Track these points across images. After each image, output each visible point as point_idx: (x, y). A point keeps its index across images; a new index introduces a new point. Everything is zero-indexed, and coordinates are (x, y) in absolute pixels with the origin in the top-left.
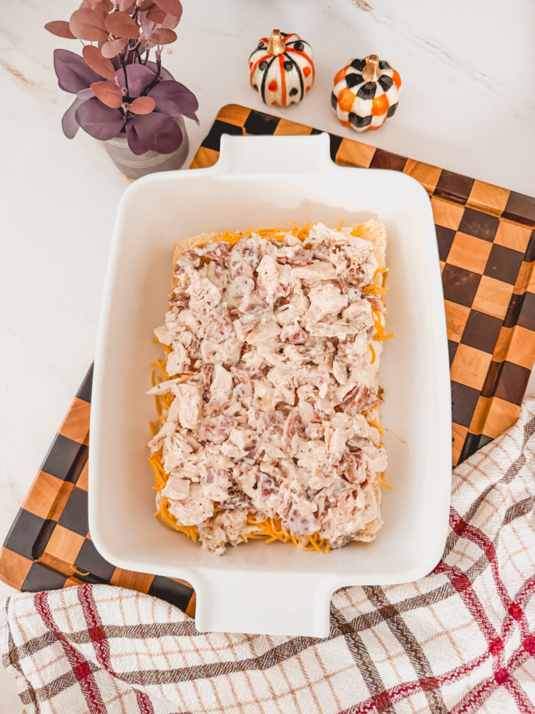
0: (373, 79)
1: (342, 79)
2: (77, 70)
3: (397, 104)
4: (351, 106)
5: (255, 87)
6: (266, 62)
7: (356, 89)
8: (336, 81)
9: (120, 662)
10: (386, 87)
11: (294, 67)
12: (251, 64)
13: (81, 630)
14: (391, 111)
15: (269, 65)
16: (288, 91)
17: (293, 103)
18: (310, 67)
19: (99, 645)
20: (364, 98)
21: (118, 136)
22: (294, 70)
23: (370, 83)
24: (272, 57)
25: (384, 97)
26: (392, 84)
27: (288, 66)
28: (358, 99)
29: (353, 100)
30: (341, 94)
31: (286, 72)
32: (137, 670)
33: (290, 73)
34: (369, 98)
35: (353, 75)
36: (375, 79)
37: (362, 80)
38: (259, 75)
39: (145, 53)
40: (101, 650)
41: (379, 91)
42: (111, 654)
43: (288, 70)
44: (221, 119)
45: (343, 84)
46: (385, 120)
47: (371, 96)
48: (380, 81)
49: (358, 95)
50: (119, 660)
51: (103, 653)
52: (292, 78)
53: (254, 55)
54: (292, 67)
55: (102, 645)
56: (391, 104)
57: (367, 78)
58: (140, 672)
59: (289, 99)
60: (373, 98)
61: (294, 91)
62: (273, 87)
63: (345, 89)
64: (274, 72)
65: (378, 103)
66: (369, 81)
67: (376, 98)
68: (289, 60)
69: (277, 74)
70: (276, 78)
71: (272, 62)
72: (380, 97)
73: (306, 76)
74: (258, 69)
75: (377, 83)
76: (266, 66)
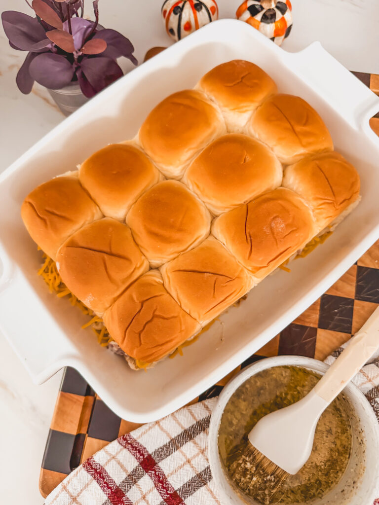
0: (271, 5)
1: (244, 12)
2: (25, 29)
3: (291, 25)
5: (171, 31)
6: (179, 7)
7: (259, 17)
8: (239, 14)
10: (283, 12)
11: (203, 8)
12: (165, 12)
13: (135, 467)
14: (289, 30)
15: (182, 9)
18: (215, 6)
19: (153, 472)
20: (268, 23)
22: (204, 10)
23: (270, 10)
24: (183, 2)
25: (283, 19)
26: (287, 9)
27: (198, 7)
28: (262, 24)
29: (258, 26)
31: (197, 12)
33: (201, 12)
34: (272, 22)
35: (253, 6)
36: (273, 6)
37: (262, 8)
38: (174, 19)
39: (80, 8)
40: (156, 476)
41: (279, 15)
43: (199, 11)
45: (247, 15)
46: (283, 40)
47: (273, 20)
48: (277, 7)
49: (262, 21)
51: (159, 478)
52: (203, 17)
53: (166, 4)
54: (201, 8)
55: (156, 472)
56: (288, 25)
57: (266, 6)
60: (275, 21)
62: (188, 27)
63: (250, 18)
64: (187, 14)
65: (279, 24)
66: (268, 8)
67: (278, 21)
68: (198, 2)
69: (190, 15)
70: (190, 19)
71: (183, 6)
72: (280, 20)
73: (213, 14)
74: (172, 14)
75: (275, 9)
76: (179, 10)
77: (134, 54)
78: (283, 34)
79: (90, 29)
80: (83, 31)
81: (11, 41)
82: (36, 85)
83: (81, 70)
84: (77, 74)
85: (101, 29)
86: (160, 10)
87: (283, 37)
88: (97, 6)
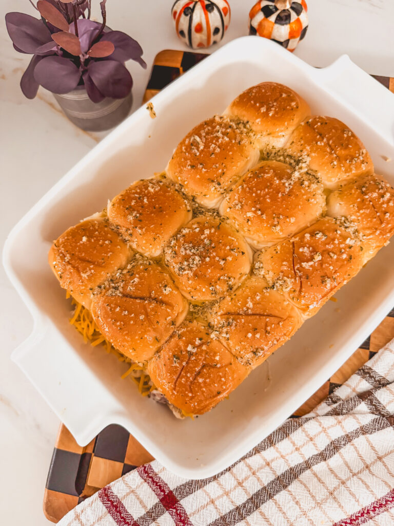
0: (286, 6)
1: (257, 12)
2: (29, 31)
3: (307, 27)
4: (270, 33)
5: (182, 33)
6: (190, 8)
7: (273, 18)
8: (252, 15)
9: (200, 518)
10: (298, 13)
11: (215, 9)
12: (175, 13)
13: (154, 504)
14: (303, 33)
15: (193, 10)
16: (212, 30)
17: (215, 42)
18: (227, 7)
19: (174, 510)
20: (283, 25)
21: (76, 89)
22: (215, 11)
23: (284, 10)
24: (194, 3)
25: (298, 20)
26: (302, 9)
27: (210, 8)
28: (277, 26)
29: (272, 28)
30: (260, 24)
31: (209, 14)
32: (218, 517)
33: (212, 14)
34: (286, 24)
35: (267, 7)
36: (288, 6)
37: (277, 9)
38: (184, 20)
40: (178, 514)
41: (294, 16)
42: (188, 514)
43: (210, 12)
44: (159, 64)
45: (260, 16)
46: (299, 42)
47: (288, 21)
48: (292, 8)
49: (276, 22)
50: (197, 516)
51: (181, 517)
52: (214, 18)
53: (177, 4)
54: (213, 9)
55: (177, 510)
56: (304, 27)
57: (280, 7)
58: (221, 517)
59: (213, 38)
60: (289, 23)
61: (217, 31)
62: (199, 29)
63: (264, 19)
64: (198, 15)
65: (294, 26)
66: (282, 9)
67: (293, 23)
68: (209, 3)
69: (201, 17)
70: (201, 20)
71: (194, 7)
72: (295, 21)
73: (225, 15)
74: (183, 15)
75: (290, 10)
76: (190, 11)
77: (142, 57)
78: (298, 37)
79: (97, 31)
80: (90, 33)
81: (15, 44)
82: (41, 90)
83: (87, 74)
84: (84, 78)
85: (109, 31)
86: (170, 11)
87: (298, 39)
88: (104, 7)
